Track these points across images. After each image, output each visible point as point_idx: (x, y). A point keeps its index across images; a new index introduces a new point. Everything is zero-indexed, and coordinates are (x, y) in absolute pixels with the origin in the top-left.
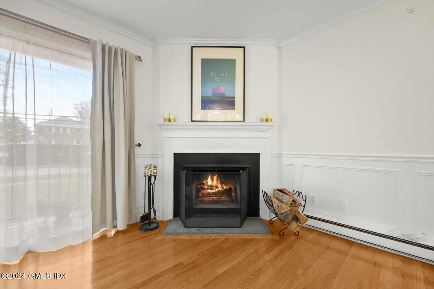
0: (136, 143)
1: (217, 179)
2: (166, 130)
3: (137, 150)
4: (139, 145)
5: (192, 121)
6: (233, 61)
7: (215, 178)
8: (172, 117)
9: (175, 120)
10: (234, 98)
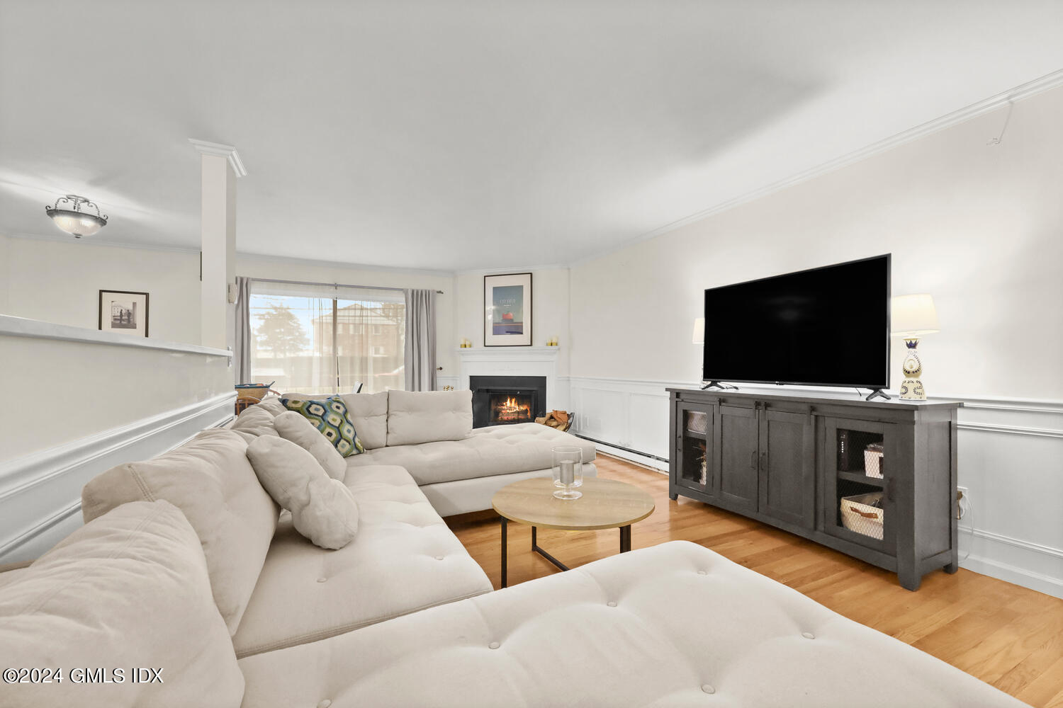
0: (438, 366)
1: (515, 402)
2: (463, 355)
3: (439, 372)
4: (441, 369)
5: (485, 346)
6: (521, 287)
7: (513, 400)
8: (467, 343)
9: (470, 346)
10: (522, 323)
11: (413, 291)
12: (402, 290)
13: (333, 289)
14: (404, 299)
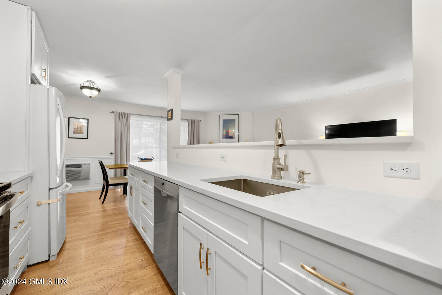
5: (219, 143)
6: (235, 120)
8: (212, 142)
10: (235, 134)
11: (191, 120)
12: (187, 119)
13: (161, 119)
14: (188, 123)
